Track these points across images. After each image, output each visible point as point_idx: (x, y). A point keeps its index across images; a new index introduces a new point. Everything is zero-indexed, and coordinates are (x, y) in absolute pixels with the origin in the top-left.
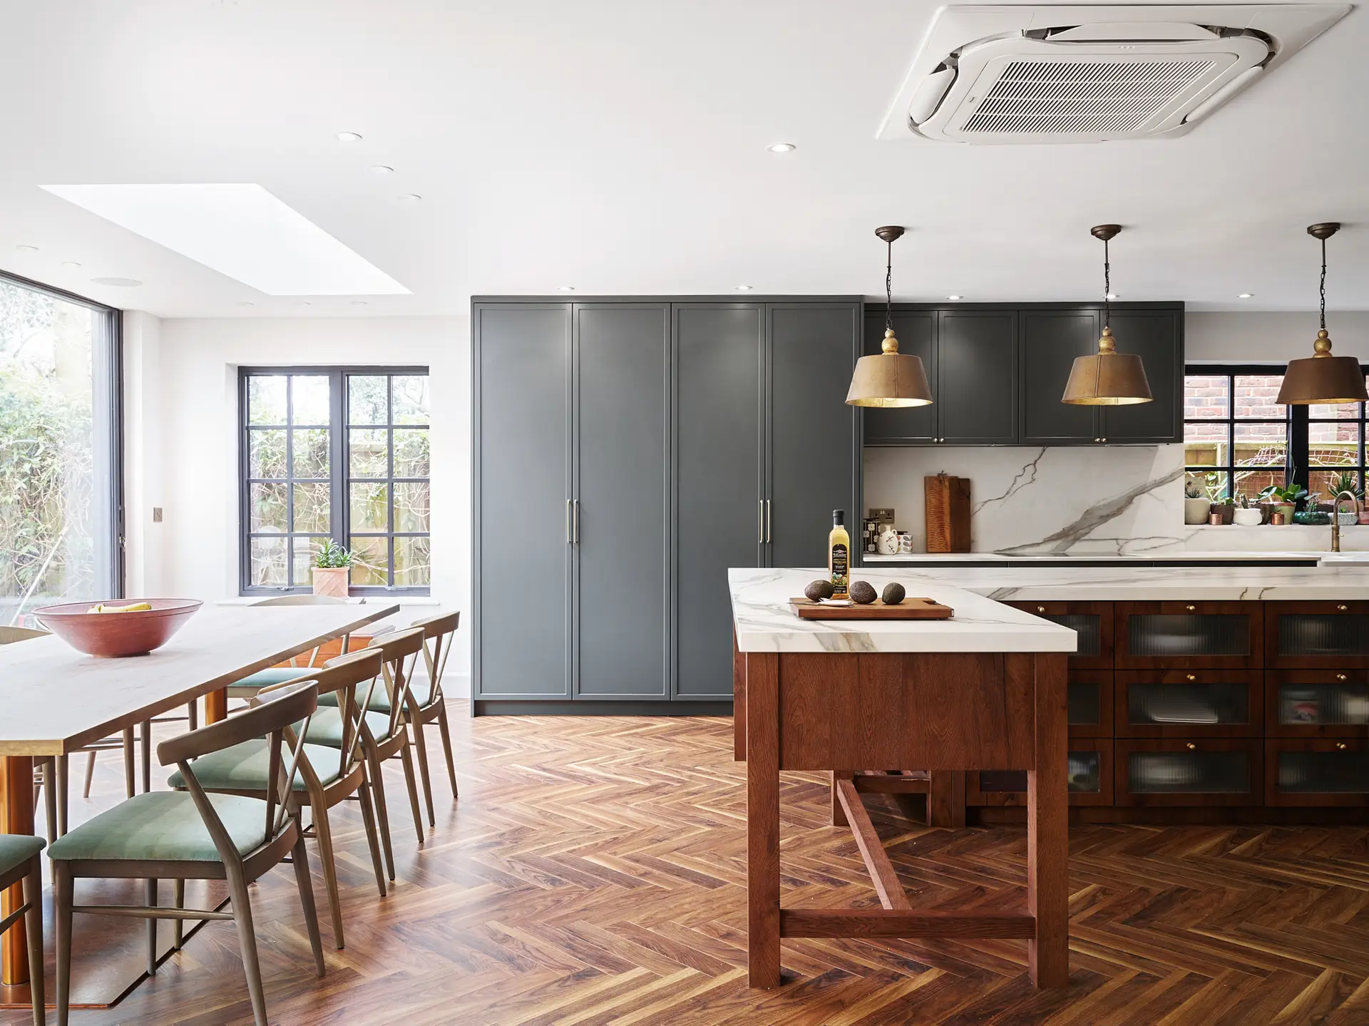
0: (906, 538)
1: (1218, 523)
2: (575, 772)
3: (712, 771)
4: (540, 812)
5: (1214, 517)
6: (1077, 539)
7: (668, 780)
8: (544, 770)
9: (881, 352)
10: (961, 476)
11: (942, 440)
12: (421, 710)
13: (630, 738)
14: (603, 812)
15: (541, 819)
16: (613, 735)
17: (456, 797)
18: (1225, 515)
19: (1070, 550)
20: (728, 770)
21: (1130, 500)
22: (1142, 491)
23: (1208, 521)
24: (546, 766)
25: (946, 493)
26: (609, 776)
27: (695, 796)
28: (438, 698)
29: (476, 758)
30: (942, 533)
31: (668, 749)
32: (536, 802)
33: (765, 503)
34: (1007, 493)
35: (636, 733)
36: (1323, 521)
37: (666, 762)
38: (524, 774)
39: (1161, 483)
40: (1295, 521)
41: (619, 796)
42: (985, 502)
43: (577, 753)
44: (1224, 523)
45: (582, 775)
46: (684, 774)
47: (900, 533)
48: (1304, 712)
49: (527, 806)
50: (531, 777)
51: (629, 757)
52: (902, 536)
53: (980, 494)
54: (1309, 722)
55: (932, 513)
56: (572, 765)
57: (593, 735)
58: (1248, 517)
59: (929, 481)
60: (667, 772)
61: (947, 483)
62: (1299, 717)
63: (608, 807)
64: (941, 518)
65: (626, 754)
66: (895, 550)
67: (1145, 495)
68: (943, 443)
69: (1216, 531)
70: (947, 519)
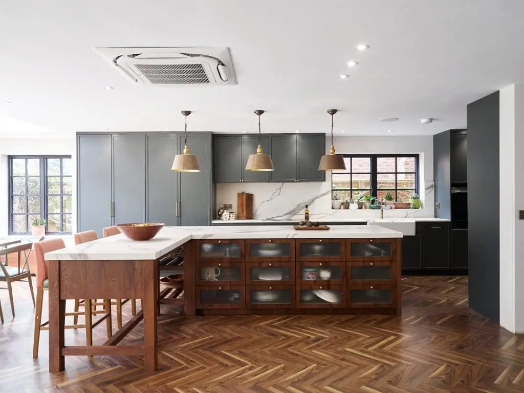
0: (233, 215)
1: (343, 209)
5: (342, 207)
6: (294, 215)
10: (250, 193)
11: (243, 181)
18: (346, 206)
19: (293, 218)
21: (313, 201)
22: (317, 198)
23: (340, 208)
25: (245, 199)
30: (243, 212)
33: (178, 203)
34: (270, 199)
36: (379, 208)
39: (324, 195)
40: (370, 208)
42: (263, 202)
44: (345, 208)
47: (231, 213)
48: (310, 276)
54: (312, 279)
55: (240, 205)
58: (354, 206)
59: (239, 194)
61: (245, 195)
62: (309, 278)
64: (242, 208)
66: (228, 219)
67: (318, 199)
69: (343, 211)
70: (245, 208)
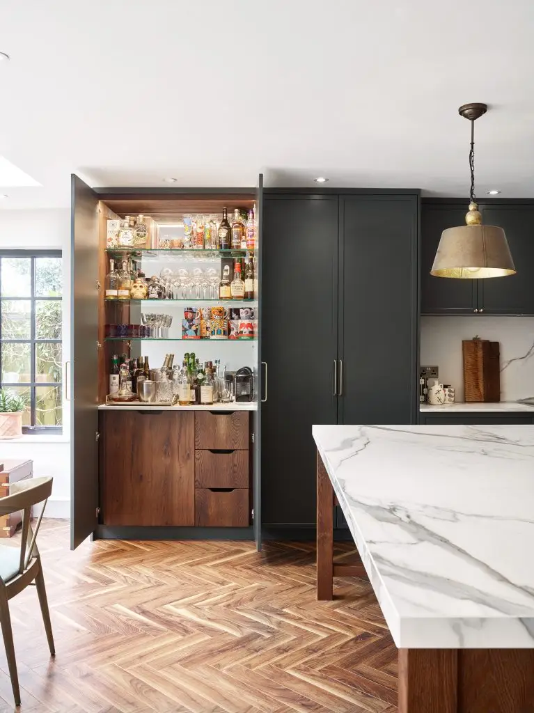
0: (450, 391)
2: (172, 615)
3: (297, 615)
4: (133, 680)
7: (259, 628)
8: (144, 613)
9: (464, 224)
10: (492, 341)
11: (482, 310)
12: (7, 585)
13: (223, 569)
14: (195, 681)
15: (131, 694)
16: (209, 564)
17: (53, 655)
20: (313, 614)
24: (146, 607)
25: (480, 353)
26: (204, 622)
27: (285, 655)
28: (34, 560)
29: (84, 595)
30: (477, 386)
31: (256, 584)
32: (130, 663)
33: (338, 363)
34: (528, 354)
35: (228, 563)
37: (256, 603)
38: (124, 619)
41: (212, 654)
42: (511, 361)
43: (177, 589)
45: (178, 620)
46: (274, 620)
47: (445, 387)
49: (120, 670)
50: (130, 623)
51: (221, 594)
52: (447, 389)
53: (506, 354)
55: (469, 370)
56: (169, 606)
57: (191, 565)
59: (465, 344)
60: (257, 616)
61: (481, 346)
63: (200, 672)
64: (475, 373)
65: (220, 590)
66: (442, 400)
68: (483, 312)
70: (481, 374)
